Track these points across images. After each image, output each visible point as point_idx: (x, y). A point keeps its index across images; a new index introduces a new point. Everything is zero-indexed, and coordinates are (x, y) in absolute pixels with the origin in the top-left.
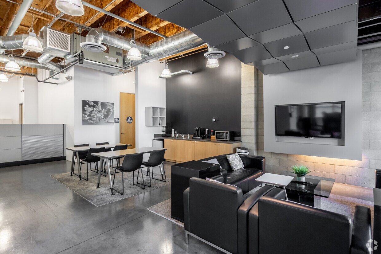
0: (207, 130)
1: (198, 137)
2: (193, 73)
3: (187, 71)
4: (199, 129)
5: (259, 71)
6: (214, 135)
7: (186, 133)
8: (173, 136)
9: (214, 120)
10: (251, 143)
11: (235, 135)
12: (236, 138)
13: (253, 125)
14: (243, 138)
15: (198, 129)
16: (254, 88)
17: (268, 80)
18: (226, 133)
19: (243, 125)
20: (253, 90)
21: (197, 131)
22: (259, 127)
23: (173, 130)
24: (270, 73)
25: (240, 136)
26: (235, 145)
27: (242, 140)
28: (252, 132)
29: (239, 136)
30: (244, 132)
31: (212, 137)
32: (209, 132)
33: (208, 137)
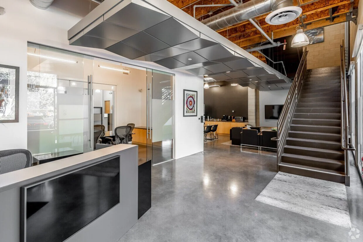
0: (229, 116)
1: (225, 120)
2: (221, 86)
3: (218, 86)
5: (257, 90)
6: (233, 119)
7: (216, 118)
8: (208, 120)
9: (233, 111)
10: (253, 123)
11: (245, 119)
12: (246, 120)
13: (254, 114)
14: (249, 121)
16: (254, 96)
17: (261, 93)
19: (249, 114)
20: (254, 97)
21: (224, 117)
22: (257, 115)
23: (208, 117)
24: (262, 90)
25: (248, 119)
26: (245, 123)
27: (248, 121)
28: (254, 117)
30: (249, 117)
31: (233, 120)
32: (231, 117)
33: (230, 120)
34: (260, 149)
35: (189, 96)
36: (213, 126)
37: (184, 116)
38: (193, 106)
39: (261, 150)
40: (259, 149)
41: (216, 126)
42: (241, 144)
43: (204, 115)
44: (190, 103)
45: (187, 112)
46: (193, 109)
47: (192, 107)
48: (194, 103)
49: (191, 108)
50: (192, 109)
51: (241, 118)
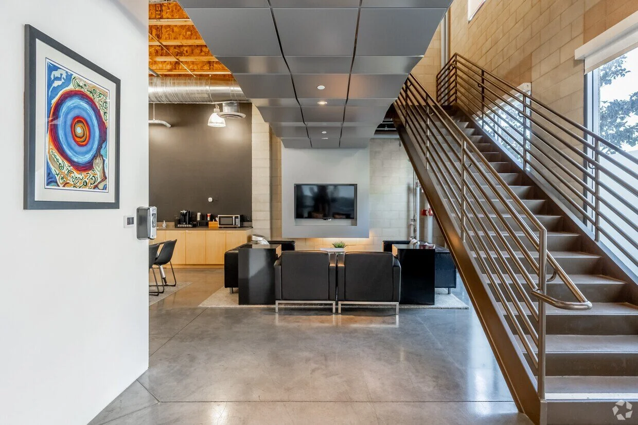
0: (199, 214)
1: (186, 224)
4: (188, 213)
6: (211, 220)
9: (210, 200)
10: (265, 229)
11: (246, 220)
12: (246, 224)
13: (267, 206)
14: (254, 223)
15: (186, 213)
18: (235, 217)
19: (254, 206)
20: (267, 163)
21: (184, 215)
22: (275, 209)
25: (251, 221)
26: (248, 232)
27: (253, 226)
28: (267, 215)
29: (248, 221)
30: (255, 215)
31: (211, 224)
32: (203, 217)
33: (204, 224)
34: (337, 309)
35: (71, 87)
36: (161, 246)
37: (30, 202)
38: (98, 154)
39: (340, 311)
40: (334, 310)
41: (170, 245)
42: (277, 302)
43: (151, 204)
44: (79, 130)
45: (51, 180)
46: (98, 169)
47: (88, 157)
48: (103, 139)
49: (83, 159)
50: (87, 167)
51: (236, 218)
